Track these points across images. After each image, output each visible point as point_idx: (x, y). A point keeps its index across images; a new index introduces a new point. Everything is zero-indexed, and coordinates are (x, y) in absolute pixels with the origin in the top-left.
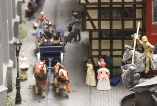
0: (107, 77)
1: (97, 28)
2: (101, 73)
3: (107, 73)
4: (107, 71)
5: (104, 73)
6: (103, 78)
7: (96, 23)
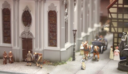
0: (118, 54)
1: (116, 31)
2: (116, 52)
3: (118, 52)
4: (119, 51)
5: (117, 52)
6: (116, 54)
7: (116, 29)
